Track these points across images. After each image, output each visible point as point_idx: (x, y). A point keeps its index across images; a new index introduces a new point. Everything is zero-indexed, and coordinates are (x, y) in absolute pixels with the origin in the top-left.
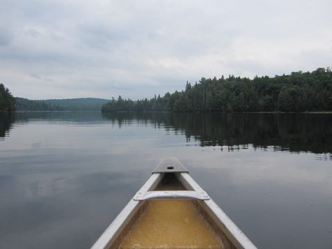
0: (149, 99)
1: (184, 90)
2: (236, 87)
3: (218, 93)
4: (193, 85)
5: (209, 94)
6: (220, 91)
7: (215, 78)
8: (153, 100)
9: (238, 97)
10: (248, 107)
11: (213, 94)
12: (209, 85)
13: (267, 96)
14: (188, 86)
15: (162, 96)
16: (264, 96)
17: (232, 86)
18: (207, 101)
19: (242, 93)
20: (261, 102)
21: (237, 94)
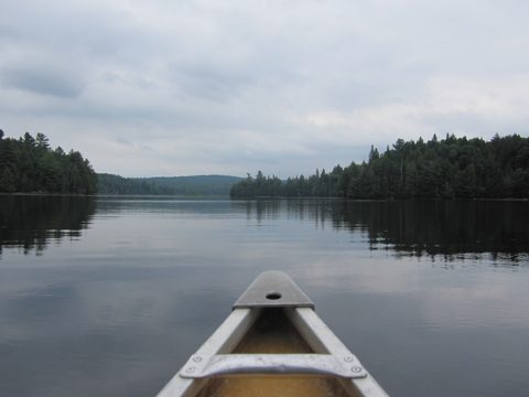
0: (307, 177)
1: (367, 162)
2: (459, 155)
3: (427, 164)
4: (381, 152)
5: (411, 166)
6: (431, 162)
7: (421, 140)
8: (313, 179)
9: (464, 172)
10: (483, 189)
11: (419, 168)
12: (411, 152)
13: (520, 169)
14: (374, 154)
15: (329, 171)
16: (514, 169)
17: (454, 153)
18: (408, 179)
19: (472, 165)
20: (508, 181)
21: (463, 167)
